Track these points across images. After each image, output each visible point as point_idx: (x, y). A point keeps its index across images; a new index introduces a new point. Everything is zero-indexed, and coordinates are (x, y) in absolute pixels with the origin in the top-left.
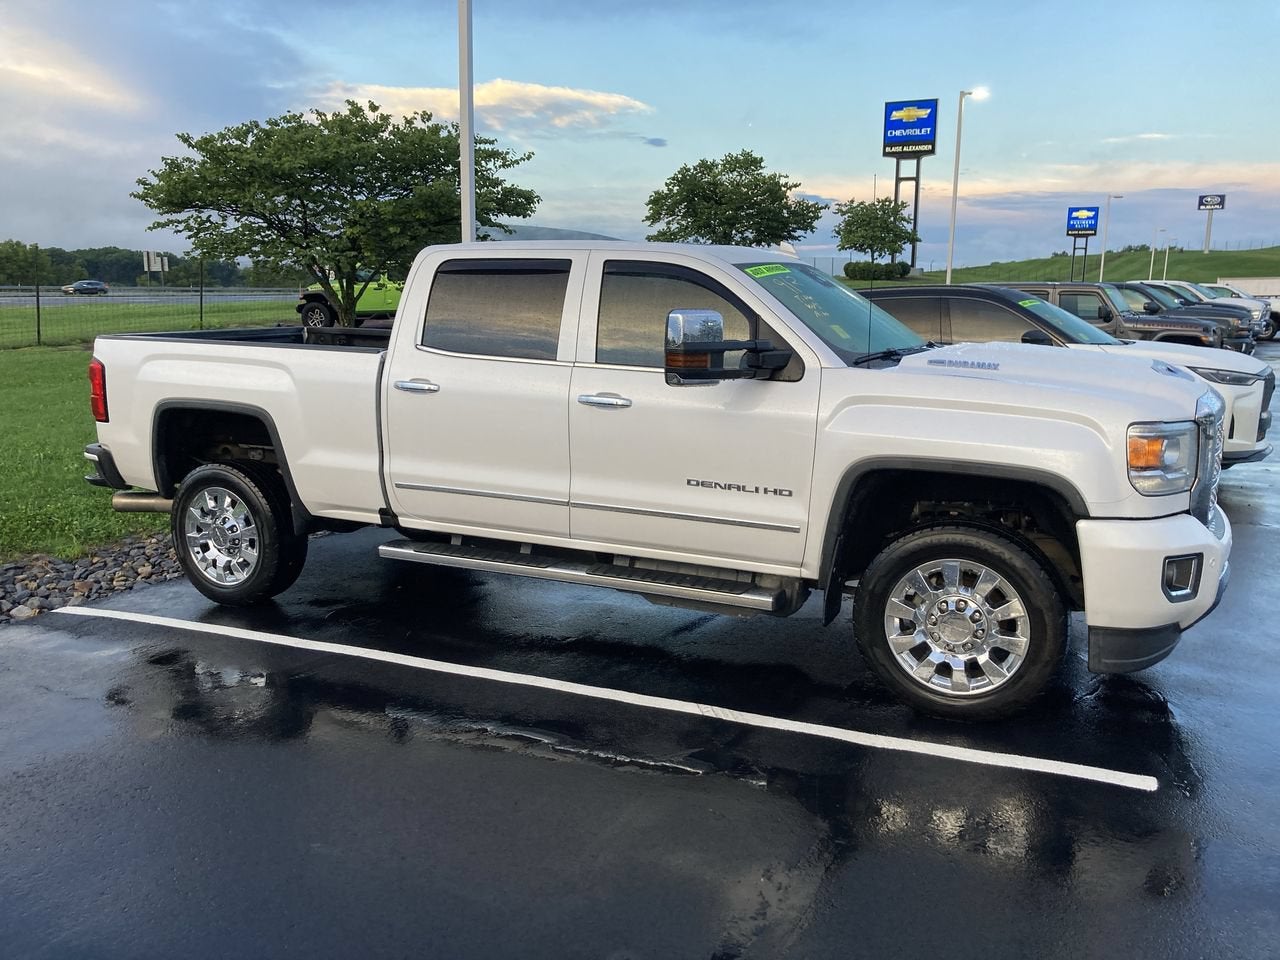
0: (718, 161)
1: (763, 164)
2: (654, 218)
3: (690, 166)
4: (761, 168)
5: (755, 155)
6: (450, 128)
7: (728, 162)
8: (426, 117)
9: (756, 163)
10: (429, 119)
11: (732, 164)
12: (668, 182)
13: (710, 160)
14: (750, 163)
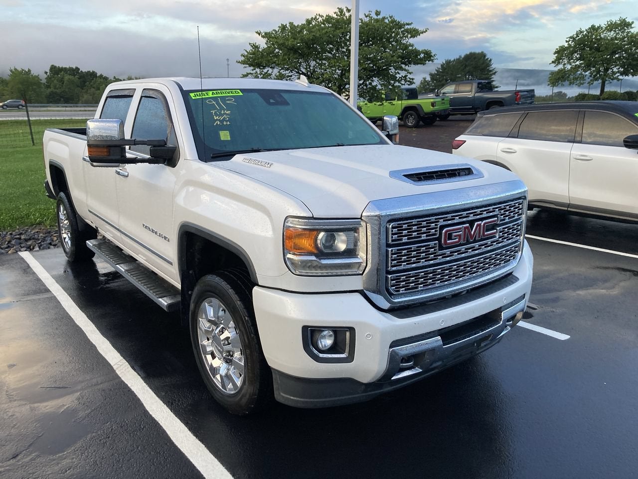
0: (603, 25)
1: (633, 26)
2: (557, 61)
3: (583, 29)
4: (632, 28)
5: (627, 20)
6: (389, 18)
7: (609, 25)
8: (378, 13)
9: (629, 25)
10: (379, 14)
11: (612, 27)
12: (568, 40)
13: (597, 25)
14: (624, 25)
